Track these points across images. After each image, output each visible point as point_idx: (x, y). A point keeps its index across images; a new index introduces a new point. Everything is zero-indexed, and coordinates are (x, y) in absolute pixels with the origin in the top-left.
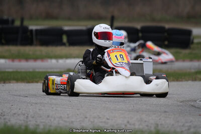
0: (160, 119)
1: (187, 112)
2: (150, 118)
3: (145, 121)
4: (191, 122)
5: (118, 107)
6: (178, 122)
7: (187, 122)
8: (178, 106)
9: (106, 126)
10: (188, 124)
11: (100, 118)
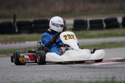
0: (52, 76)
1: (68, 70)
2: (46, 75)
3: (43, 77)
4: (71, 76)
5: (24, 70)
6: (63, 76)
7: (69, 76)
8: (62, 67)
9: (19, 81)
10: (70, 77)
11: (14, 77)
